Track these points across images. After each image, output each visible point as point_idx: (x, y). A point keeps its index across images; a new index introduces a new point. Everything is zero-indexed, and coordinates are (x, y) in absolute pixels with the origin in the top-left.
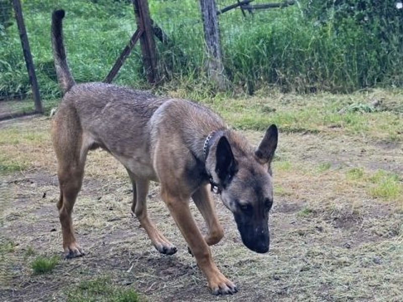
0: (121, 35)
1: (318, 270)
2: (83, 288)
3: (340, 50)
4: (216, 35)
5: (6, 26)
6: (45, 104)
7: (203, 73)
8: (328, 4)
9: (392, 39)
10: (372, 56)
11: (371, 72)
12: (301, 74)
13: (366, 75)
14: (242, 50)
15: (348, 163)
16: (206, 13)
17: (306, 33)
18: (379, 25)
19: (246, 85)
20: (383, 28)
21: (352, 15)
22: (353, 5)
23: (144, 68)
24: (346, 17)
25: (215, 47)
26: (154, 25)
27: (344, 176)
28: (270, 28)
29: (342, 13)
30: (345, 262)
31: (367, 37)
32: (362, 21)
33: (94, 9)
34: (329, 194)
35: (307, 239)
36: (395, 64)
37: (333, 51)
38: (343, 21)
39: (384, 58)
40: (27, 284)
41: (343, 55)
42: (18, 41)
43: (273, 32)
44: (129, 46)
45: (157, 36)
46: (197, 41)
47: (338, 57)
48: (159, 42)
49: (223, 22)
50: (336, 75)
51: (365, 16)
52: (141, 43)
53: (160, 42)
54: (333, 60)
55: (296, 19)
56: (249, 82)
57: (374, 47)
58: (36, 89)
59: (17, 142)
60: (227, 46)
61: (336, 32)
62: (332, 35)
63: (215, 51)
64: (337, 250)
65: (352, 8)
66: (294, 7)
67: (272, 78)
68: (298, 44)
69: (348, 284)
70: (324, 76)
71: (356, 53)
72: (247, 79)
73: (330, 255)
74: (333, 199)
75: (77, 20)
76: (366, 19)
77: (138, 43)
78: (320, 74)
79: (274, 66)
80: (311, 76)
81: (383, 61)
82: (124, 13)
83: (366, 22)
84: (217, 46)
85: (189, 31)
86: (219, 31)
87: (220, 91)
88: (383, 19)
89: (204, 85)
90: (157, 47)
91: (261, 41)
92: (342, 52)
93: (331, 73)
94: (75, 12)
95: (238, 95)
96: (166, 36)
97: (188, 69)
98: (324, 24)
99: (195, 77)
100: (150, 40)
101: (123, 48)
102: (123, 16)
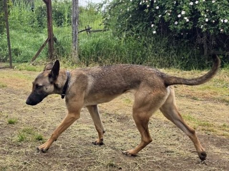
0: (41, 40)
1: (110, 137)
2: (24, 131)
3: (126, 50)
4: (77, 41)
5: (2, 34)
6: (13, 64)
7: (70, 57)
8: (123, 30)
9: (149, 46)
10: (139, 53)
11: (138, 60)
12: (108, 59)
13: (136, 61)
14: (86, 48)
15: (125, 96)
17: (112, 42)
18: (144, 40)
19: (86, 62)
20: (146, 42)
21: (133, 36)
22: (134, 31)
23: (48, 53)
24: (130, 36)
25: (76, 47)
26: (54, 37)
27: (123, 102)
28: (98, 39)
29: (128, 35)
30: (121, 135)
31: (138, 45)
32: (137, 38)
33: (32, 30)
34: (116, 108)
35: (106, 125)
36: (149, 57)
37: (123, 50)
38: (129, 38)
39: (144, 55)
40: (6, 127)
41: (126, 52)
42: (6, 40)
43: (99, 41)
44: (44, 44)
45: (55, 41)
46: (69, 44)
47: (125, 53)
48: (55, 43)
49: (80, 36)
50: (123, 60)
51: (138, 36)
52: (49, 43)
54: (122, 54)
55: (109, 36)
56: (87, 61)
57: (141, 50)
58: (11, 58)
59: (4, 77)
60: (80, 46)
61: (125, 42)
62: (123, 44)
63: (76, 48)
64: (118, 131)
65: (133, 32)
66: (109, 31)
67: (96, 60)
68: (109, 46)
69: (121, 144)
70: (117, 61)
71: (132, 52)
72: (86, 60)
73: (115, 132)
74: (118, 110)
75: (25, 33)
76: (139, 37)
77: (48, 43)
78: (116, 59)
79: (98, 55)
80: (112, 60)
81: (143, 56)
82: (42, 32)
83: (138, 38)
84: (77, 46)
85: (67, 39)
86: (78, 40)
87: (76, 64)
88: (146, 37)
89: (70, 61)
90: (54, 45)
91: (94, 45)
92: (126, 51)
93: (120, 59)
94: (25, 31)
95: (82, 66)
96: (58, 41)
97: (64, 55)
98: (120, 39)
99: (67, 58)
100: (52, 43)
101: (42, 45)
102: (42, 33)
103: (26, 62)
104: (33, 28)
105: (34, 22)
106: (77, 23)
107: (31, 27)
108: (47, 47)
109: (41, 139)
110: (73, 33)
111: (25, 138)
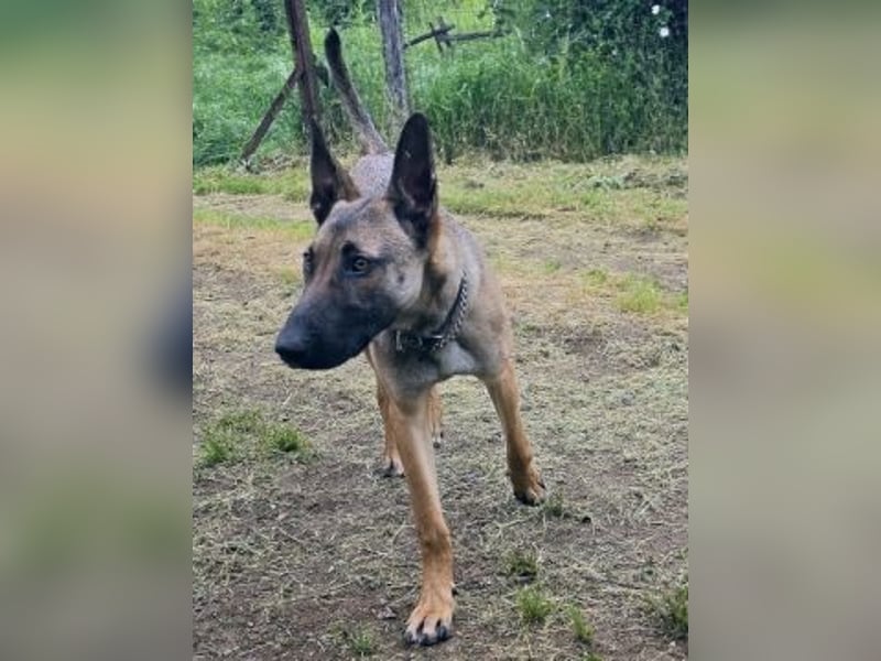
0: (274, 78)
1: (543, 410)
2: (225, 423)
3: (575, 100)
4: (403, 77)
8: (560, 32)
9: (652, 83)
10: (622, 107)
11: (620, 132)
12: (519, 135)
13: (613, 136)
14: (437, 99)
15: (586, 262)
16: (388, 45)
17: (528, 73)
18: (633, 61)
19: (442, 150)
20: (639, 67)
21: (594, 48)
22: (597, 32)
23: (303, 124)
24: (585, 49)
25: (400, 94)
26: (318, 64)
27: (579, 280)
28: (477, 66)
29: (579, 45)
30: (581, 401)
31: (617, 79)
32: (608, 56)
33: (236, 42)
34: (559, 305)
35: (528, 367)
36: (655, 120)
37: (566, 100)
38: (582, 56)
39: (640, 111)
41: (579, 106)
43: (481, 73)
44: (284, 92)
45: (322, 78)
46: (376, 85)
47: (573, 110)
48: (323, 87)
49: (412, 58)
50: (569, 135)
51: (613, 48)
52: (300, 85)
53: (325, 87)
54: (566, 114)
55: (514, 54)
56: (446, 145)
57: (625, 95)
60: (417, 92)
61: (569, 73)
62: (564, 76)
63: (400, 102)
64: (569, 384)
65: (595, 36)
66: (511, 36)
67: (478, 139)
68: (517, 89)
69: (585, 431)
70: (551, 137)
71: (598, 104)
72: (443, 141)
73: (559, 390)
74: (564, 311)
75: (212, 56)
76: (614, 53)
77: (296, 90)
78: (547, 133)
79: (482, 123)
80: (534, 137)
81: (637, 116)
82: (275, 48)
83: (614, 57)
84: (404, 92)
85: (364, 71)
86: (407, 72)
88: (640, 52)
90: (321, 95)
91: (465, 85)
92: (578, 102)
93: (562, 132)
94: (210, 46)
98: (554, 61)
100: (311, 85)
101: (275, 97)
102: (275, 51)
103: (223, 161)
104: (239, 36)
105: (240, 11)
106: (395, 9)
107: (231, 34)
108: (295, 102)
109: (293, 448)
110: (384, 49)
111: (230, 450)
